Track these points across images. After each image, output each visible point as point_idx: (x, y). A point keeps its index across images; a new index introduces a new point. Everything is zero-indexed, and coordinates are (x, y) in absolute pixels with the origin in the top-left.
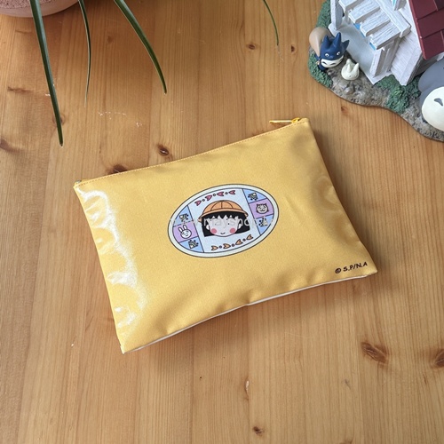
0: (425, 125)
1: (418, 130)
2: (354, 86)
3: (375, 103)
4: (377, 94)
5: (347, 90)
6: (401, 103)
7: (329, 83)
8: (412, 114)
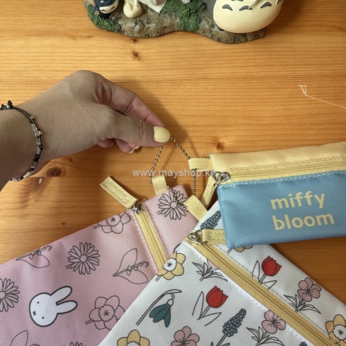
0: (222, 33)
1: (219, 40)
2: (142, 22)
3: (168, 30)
4: (167, 21)
6: (192, 21)
7: (117, 27)
8: (207, 26)
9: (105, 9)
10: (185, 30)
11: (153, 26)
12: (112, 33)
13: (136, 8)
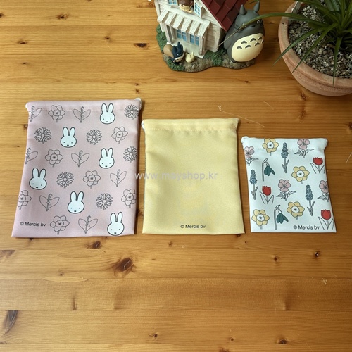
0: (235, 64)
1: (233, 68)
2: (195, 64)
3: (207, 67)
4: (207, 62)
5: (193, 67)
6: (219, 60)
7: (183, 68)
8: (227, 62)
9: (178, 59)
10: (216, 66)
11: (200, 65)
12: (180, 72)
13: (193, 57)
